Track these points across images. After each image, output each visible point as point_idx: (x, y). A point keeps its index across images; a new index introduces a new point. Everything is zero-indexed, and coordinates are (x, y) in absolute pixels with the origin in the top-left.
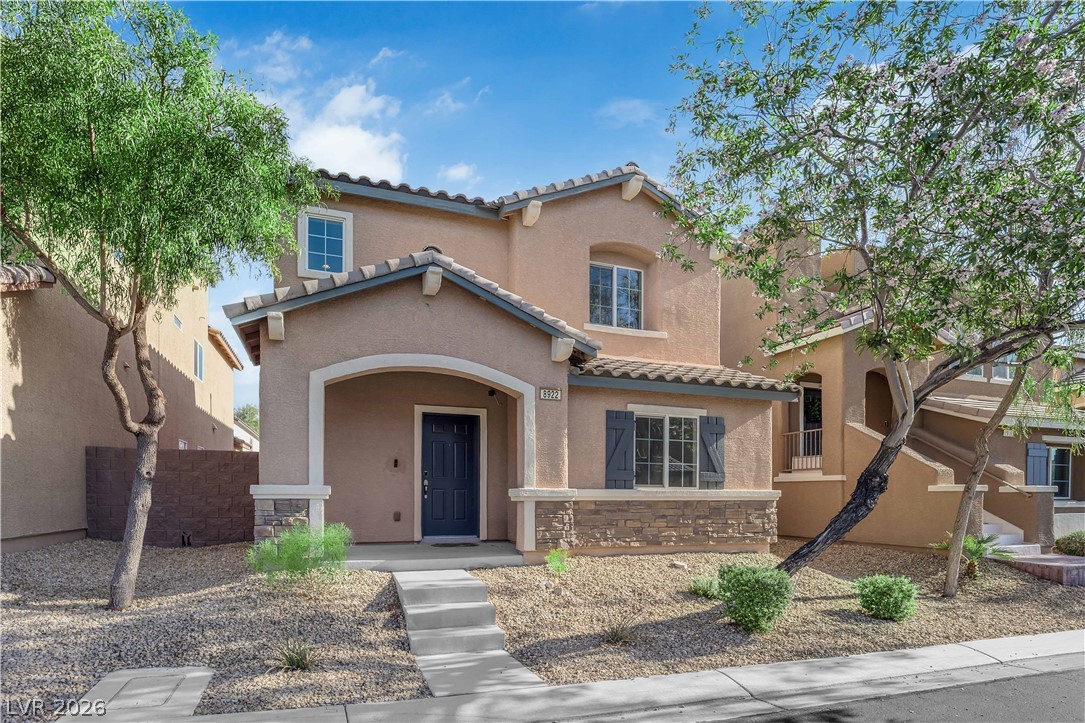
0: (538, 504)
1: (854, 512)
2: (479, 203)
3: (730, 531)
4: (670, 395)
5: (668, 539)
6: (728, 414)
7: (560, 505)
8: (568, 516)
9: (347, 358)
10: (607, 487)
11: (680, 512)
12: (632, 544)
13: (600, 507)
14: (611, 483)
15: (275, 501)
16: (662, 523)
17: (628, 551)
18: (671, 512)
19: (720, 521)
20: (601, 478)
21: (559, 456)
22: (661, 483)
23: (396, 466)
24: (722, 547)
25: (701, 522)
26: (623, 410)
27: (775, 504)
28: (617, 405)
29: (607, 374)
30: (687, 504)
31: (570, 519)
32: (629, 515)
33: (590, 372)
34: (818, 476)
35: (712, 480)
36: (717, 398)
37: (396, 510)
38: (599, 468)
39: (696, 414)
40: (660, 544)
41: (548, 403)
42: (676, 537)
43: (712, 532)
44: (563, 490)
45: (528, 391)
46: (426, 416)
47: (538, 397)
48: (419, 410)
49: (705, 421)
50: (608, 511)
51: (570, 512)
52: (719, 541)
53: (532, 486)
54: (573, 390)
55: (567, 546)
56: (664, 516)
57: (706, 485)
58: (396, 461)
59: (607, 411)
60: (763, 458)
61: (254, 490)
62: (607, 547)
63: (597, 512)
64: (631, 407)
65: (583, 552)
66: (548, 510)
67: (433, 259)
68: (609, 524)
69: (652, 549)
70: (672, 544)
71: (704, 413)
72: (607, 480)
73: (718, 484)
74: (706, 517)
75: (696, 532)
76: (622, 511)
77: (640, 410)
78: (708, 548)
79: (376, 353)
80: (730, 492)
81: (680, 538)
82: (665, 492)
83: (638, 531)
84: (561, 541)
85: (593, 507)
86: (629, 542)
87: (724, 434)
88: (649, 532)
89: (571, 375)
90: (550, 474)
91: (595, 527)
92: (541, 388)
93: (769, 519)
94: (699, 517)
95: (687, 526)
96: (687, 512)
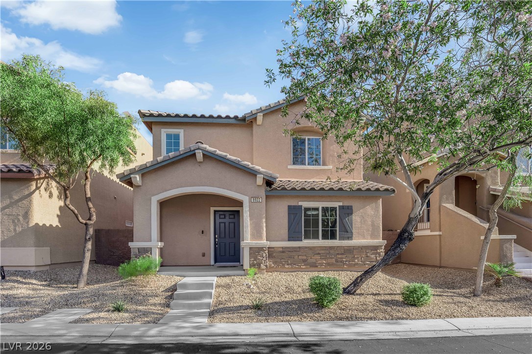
0: (250, 248)
1: (393, 251)
2: (236, 118)
3: (356, 261)
4: (322, 197)
5: (321, 264)
6: (355, 204)
7: (261, 249)
8: (265, 254)
9: (166, 191)
10: (289, 240)
11: (328, 252)
12: (302, 267)
13: (284, 250)
14: (290, 239)
15: (138, 248)
16: (318, 257)
17: (298, 269)
18: (323, 252)
19: (350, 256)
20: (286, 236)
21: (261, 227)
22: (318, 238)
23: (203, 233)
24: (351, 269)
25: (340, 256)
26: (296, 205)
27: (383, 247)
28: (293, 203)
29: (284, 189)
30: (331, 248)
31: (266, 255)
32: (300, 253)
33: (275, 189)
34: (428, 233)
35: (345, 236)
36: (348, 197)
37: (203, 252)
38: (284, 231)
39: (336, 204)
40: (317, 266)
41: (255, 204)
42: (325, 263)
43: (346, 261)
44: (264, 242)
45: (245, 200)
46: (215, 211)
47: (250, 202)
48: (212, 209)
49: (341, 208)
50: (289, 251)
51: (267, 252)
52: (350, 265)
53: (248, 240)
54: (267, 197)
55: (264, 267)
56: (319, 254)
57: (341, 238)
58: (203, 231)
59: (288, 206)
60: (376, 225)
61: (130, 244)
62: (288, 268)
63: (283, 252)
64: (300, 203)
65: (277, 270)
66: (255, 251)
67: (199, 147)
68: (289, 257)
69: (314, 269)
70: (324, 267)
71: (341, 204)
72: (289, 237)
73: (350, 238)
74: (342, 254)
75: (337, 261)
76: (296, 251)
77: (305, 204)
78: (344, 269)
79: (178, 188)
80: (356, 241)
81: (328, 264)
82: (320, 242)
83: (304, 261)
84: (262, 265)
85: (281, 250)
86: (300, 266)
87: (352, 214)
88: (310, 261)
89: (266, 191)
90: (257, 235)
91: (282, 259)
92: (252, 198)
93: (380, 255)
94: (338, 254)
95: (332, 258)
96: (332, 252)
